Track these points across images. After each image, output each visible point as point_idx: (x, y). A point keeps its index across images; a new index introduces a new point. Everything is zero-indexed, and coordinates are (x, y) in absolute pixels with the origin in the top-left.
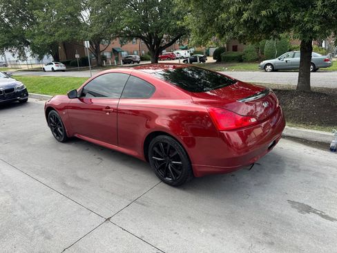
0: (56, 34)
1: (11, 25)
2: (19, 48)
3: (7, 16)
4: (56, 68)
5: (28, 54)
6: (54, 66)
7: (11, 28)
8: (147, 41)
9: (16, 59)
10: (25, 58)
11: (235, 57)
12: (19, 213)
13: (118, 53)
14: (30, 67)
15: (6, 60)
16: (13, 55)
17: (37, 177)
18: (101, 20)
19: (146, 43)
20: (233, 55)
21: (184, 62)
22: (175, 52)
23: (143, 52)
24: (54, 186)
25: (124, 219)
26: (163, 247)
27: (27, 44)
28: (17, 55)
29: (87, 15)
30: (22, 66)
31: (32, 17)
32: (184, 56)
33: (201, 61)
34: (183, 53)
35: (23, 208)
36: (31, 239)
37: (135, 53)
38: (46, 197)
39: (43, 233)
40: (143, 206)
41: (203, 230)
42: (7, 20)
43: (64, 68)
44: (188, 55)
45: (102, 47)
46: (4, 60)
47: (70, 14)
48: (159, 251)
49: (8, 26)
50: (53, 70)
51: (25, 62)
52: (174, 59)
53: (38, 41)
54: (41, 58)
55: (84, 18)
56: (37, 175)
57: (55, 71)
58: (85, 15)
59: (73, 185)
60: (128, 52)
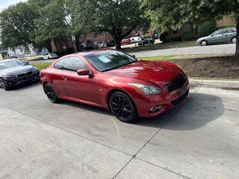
0: (50, 34)
1: (19, 31)
2: (25, 46)
3: (16, 25)
4: (50, 57)
5: (31, 49)
6: (49, 55)
7: (19, 32)
8: (112, 32)
9: (23, 53)
10: (29, 52)
11: (176, 38)
12: (66, 155)
13: (91, 43)
14: (33, 58)
15: (15, 54)
16: (21, 51)
17: (69, 130)
18: (80, 21)
19: (112, 34)
20: (175, 37)
21: (138, 44)
22: (131, 39)
23: (108, 41)
24: (84, 135)
25: (146, 156)
26: (187, 175)
27: (30, 42)
28: (24, 51)
29: (69, 19)
30: (27, 58)
31: (32, 24)
32: (137, 41)
33: (151, 43)
34: (136, 39)
35: (68, 152)
36: (84, 173)
37: (103, 42)
38: (81, 143)
39: (90, 168)
40: (156, 146)
41: (211, 161)
42: (16, 27)
43: (56, 56)
44: (140, 39)
45: (80, 40)
46: (14, 55)
47: (58, 19)
48: (184, 178)
49: (16, 31)
50: (49, 58)
51: (29, 55)
52: (130, 44)
53: (37, 39)
54: (40, 51)
55: (67, 21)
56: (68, 128)
57: (50, 59)
58: (68, 19)
59: (97, 133)
60: (98, 42)
